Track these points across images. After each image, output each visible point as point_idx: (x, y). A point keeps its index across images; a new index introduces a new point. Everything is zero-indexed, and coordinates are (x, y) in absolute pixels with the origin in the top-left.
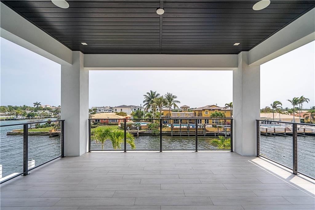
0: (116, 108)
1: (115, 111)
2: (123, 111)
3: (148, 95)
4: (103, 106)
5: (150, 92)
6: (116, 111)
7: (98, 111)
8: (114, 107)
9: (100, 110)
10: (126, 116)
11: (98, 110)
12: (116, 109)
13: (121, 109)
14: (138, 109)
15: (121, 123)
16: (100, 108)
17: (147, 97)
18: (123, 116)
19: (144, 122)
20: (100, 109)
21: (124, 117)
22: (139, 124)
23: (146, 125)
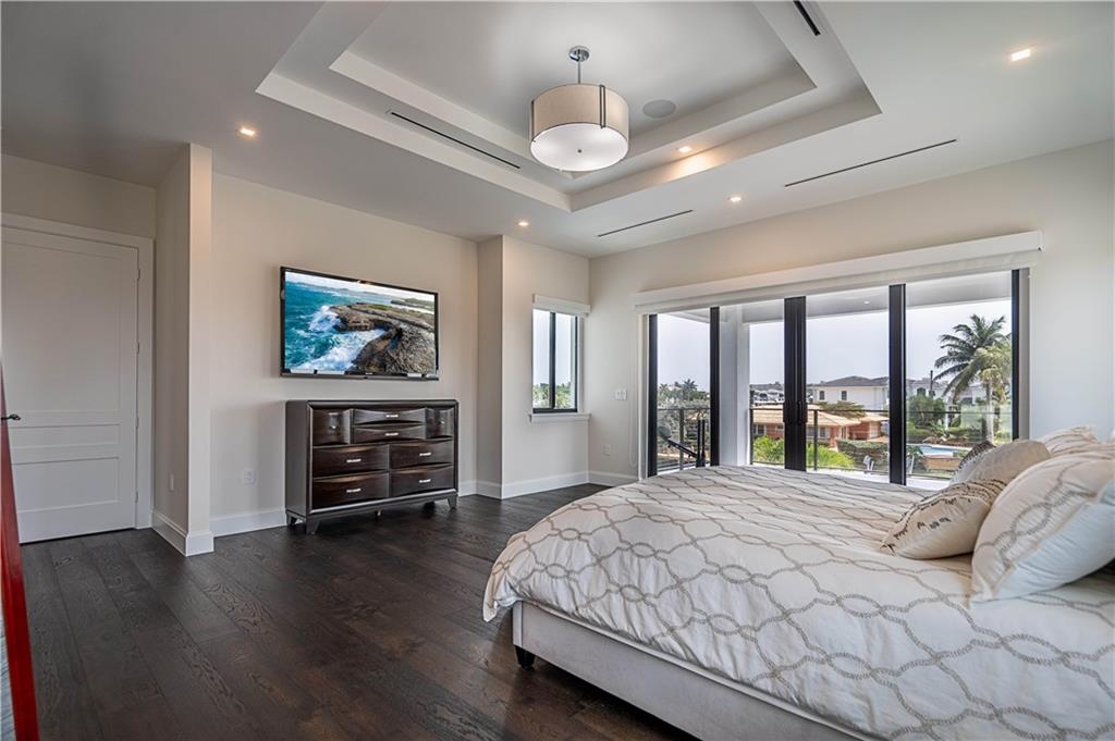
0: (822, 389)
1: (818, 400)
2: (850, 399)
3: (961, 335)
4: (773, 383)
5: (971, 325)
6: (822, 397)
7: (759, 398)
8: (819, 382)
9: (763, 396)
10: (864, 419)
11: (757, 394)
12: (822, 393)
13: (844, 394)
14: (921, 391)
15: (839, 443)
16: (765, 387)
17: (954, 342)
18: (850, 417)
19: (944, 444)
20: (763, 392)
21: (855, 421)
22: (918, 449)
23: (950, 454)
